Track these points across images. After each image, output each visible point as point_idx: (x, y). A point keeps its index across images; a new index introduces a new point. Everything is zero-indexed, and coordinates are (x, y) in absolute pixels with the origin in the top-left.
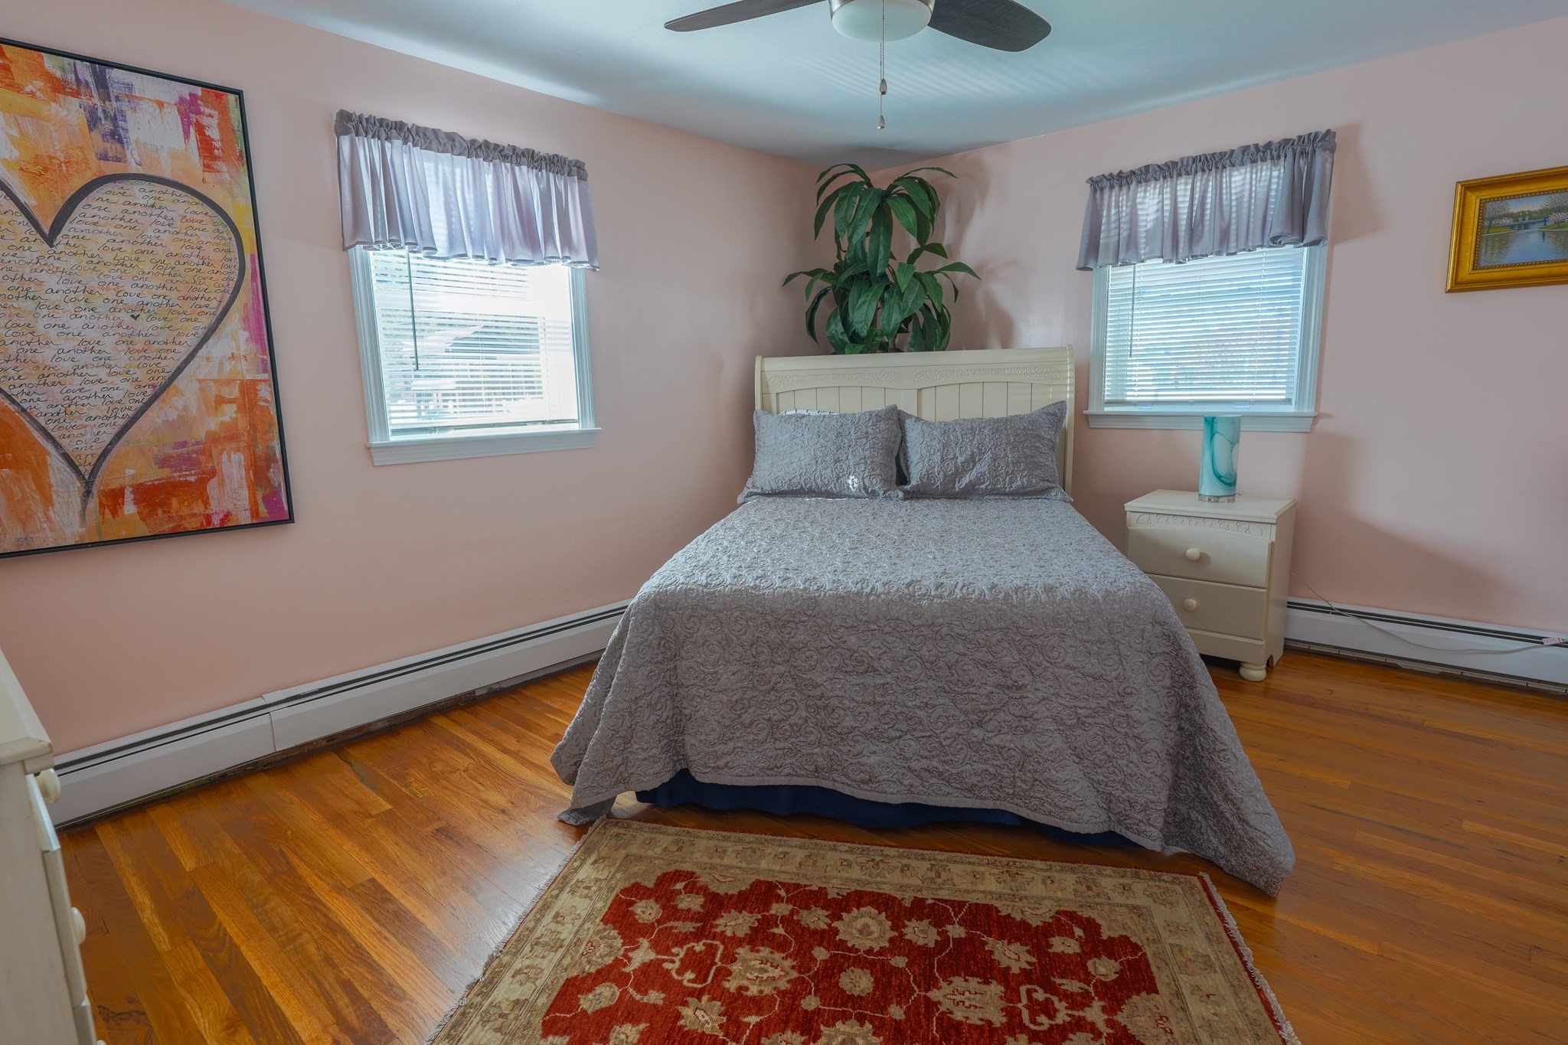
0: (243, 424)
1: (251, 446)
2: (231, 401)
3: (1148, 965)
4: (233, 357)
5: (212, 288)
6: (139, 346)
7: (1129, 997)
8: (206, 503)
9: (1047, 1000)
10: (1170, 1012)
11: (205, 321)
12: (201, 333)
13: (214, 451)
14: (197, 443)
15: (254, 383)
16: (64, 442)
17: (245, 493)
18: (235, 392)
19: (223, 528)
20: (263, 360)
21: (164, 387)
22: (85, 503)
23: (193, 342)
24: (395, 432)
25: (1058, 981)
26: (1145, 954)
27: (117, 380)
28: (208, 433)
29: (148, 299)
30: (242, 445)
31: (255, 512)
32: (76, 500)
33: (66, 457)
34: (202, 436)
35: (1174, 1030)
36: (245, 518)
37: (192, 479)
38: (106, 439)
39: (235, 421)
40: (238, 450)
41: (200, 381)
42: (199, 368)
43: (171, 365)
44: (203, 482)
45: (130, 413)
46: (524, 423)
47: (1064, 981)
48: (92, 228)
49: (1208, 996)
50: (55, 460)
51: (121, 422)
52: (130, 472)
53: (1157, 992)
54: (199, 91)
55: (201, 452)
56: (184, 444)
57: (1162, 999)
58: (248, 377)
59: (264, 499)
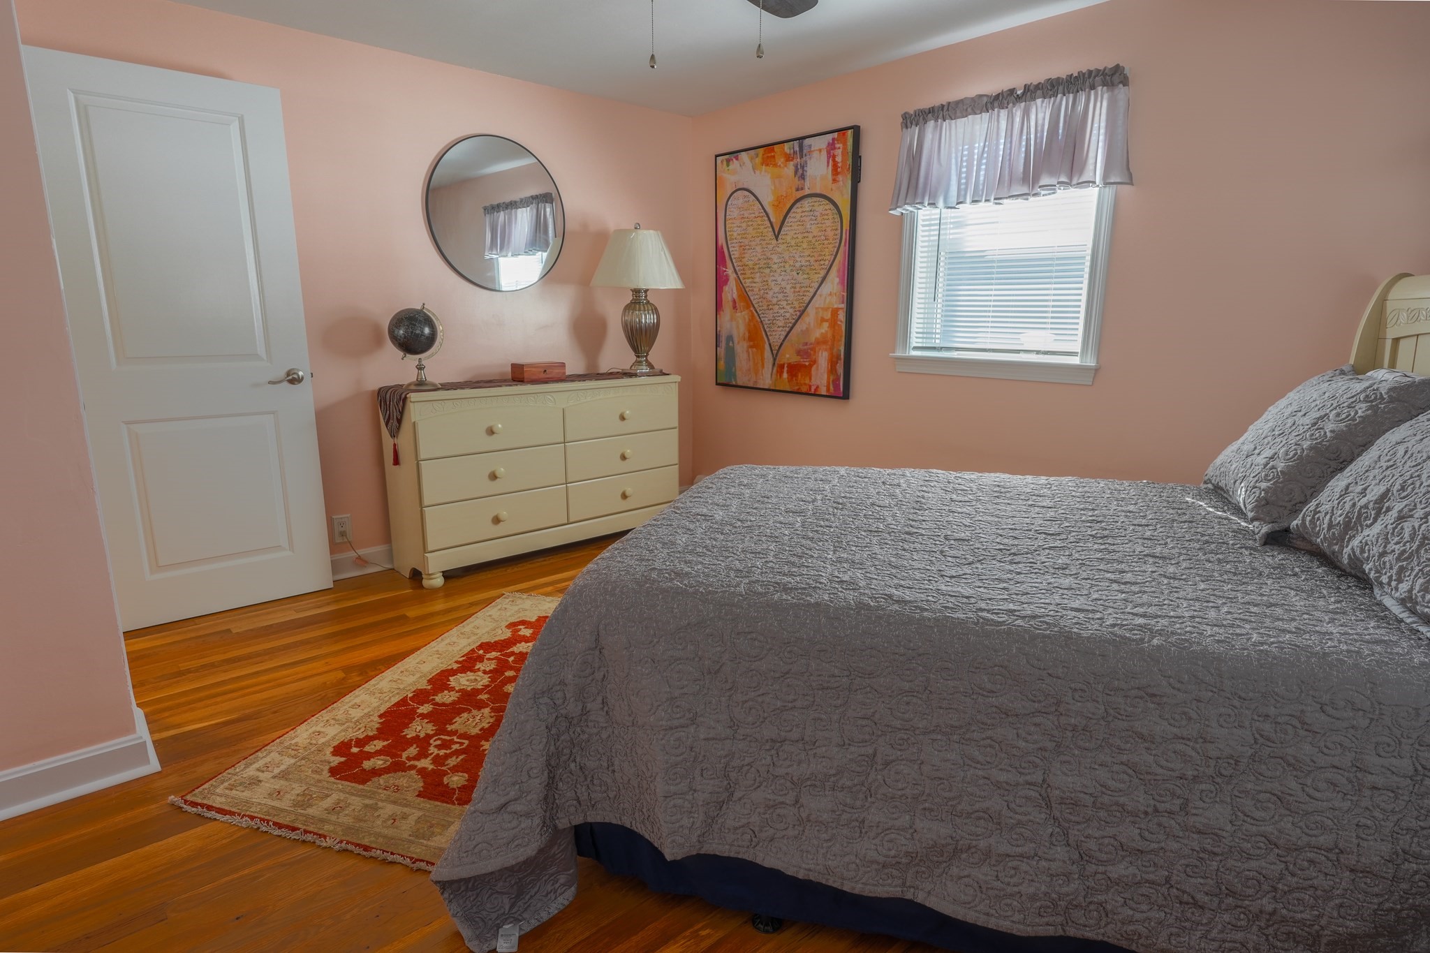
0: (830, 335)
1: (831, 349)
2: (827, 321)
3: (443, 801)
4: (831, 294)
5: (827, 254)
6: (798, 289)
7: (424, 782)
8: (810, 379)
9: (451, 749)
10: (397, 795)
11: (823, 273)
12: (820, 280)
13: (817, 349)
14: (811, 344)
15: (838, 309)
16: (770, 338)
17: (826, 376)
18: (828, 315)
19: (814, 395)
20: (843, 296)
21: (804, 311)
22: (773, 369)
23: (816, 285)
24: (916, 348)
25: (461, 757)
26: (454, 804)
27: (788, 307)
28: (816, 339)
29: (803, 263)
30: (828, 347)
31: (828, 390)
32: (771, 366)
33: (770, 345)
34: (813, 340)
35: (385, 792)
36: (824, 392)
37: (807, 364)
38: (782, 337)
39: (827, 332)
40: (826, 350)
41: (817, 308)
42: (817, 302)
43: (807, 299)
44: (811, 366)
45: (791, 325)
46: (1018, 351)
47: (459, 759)
48: (789, 228)
49: (395, 820)
50: (767, 346)
51: (788, 329)
52: (787, 356)
53: (418, 796)
54: (836, 135)
55: (811, 349)
56: (806, 344)
57: (411, 796)
58: (835, 306)
59: (833, 381)
